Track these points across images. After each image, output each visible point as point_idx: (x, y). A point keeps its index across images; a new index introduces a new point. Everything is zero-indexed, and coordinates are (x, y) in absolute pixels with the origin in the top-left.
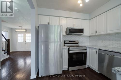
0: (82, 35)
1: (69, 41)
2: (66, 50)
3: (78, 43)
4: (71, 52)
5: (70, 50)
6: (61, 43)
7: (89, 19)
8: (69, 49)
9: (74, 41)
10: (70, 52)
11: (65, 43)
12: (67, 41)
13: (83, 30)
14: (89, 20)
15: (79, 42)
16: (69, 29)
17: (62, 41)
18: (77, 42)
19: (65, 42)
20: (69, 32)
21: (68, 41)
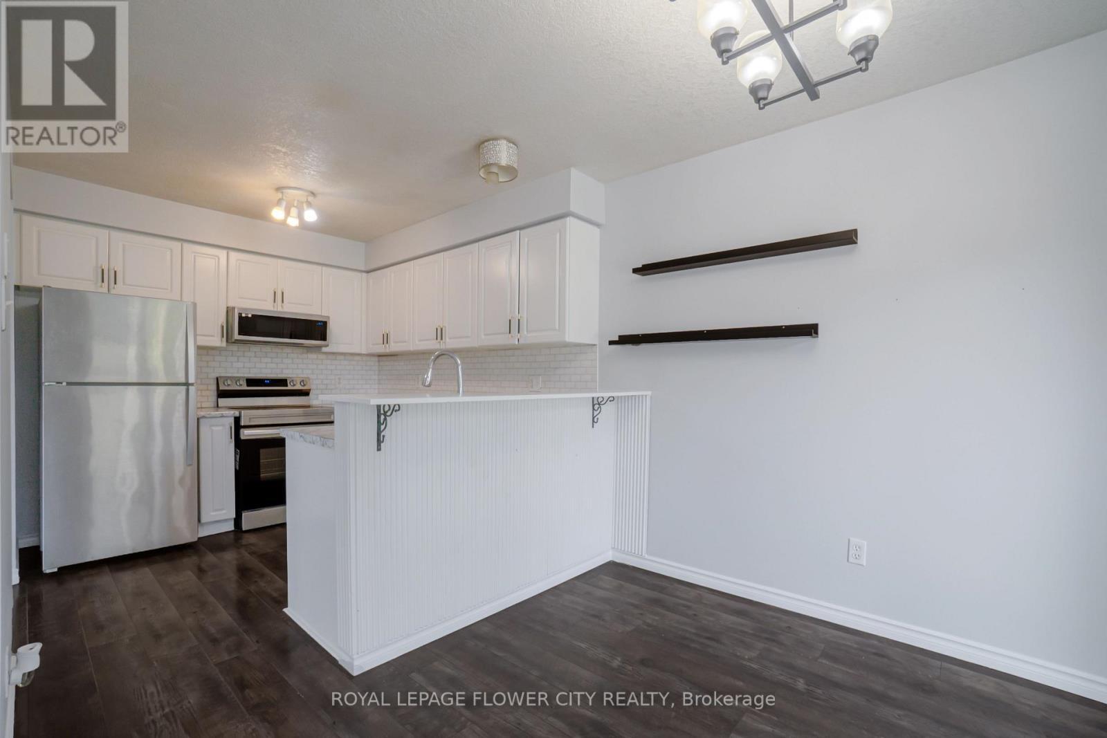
0: (324, 349)
1: (250, 382)
2: (220, 428)
3: (306, 393)
4: (246, 434)
5: (242, 424)
6: (188, 391)
7: (363, 269)
8: (237, 420)
9: (283, 382)
10: (242, 437)
11: (222, 394)
12: (237, 379)
13: (325, 324)
14: (368, 272)
15: (312, 386)
16: (240, 317)
17: (191, 380)
18: (298, 387)
19: (221, 388)
20: (239, 334)
21: (244, 383)
